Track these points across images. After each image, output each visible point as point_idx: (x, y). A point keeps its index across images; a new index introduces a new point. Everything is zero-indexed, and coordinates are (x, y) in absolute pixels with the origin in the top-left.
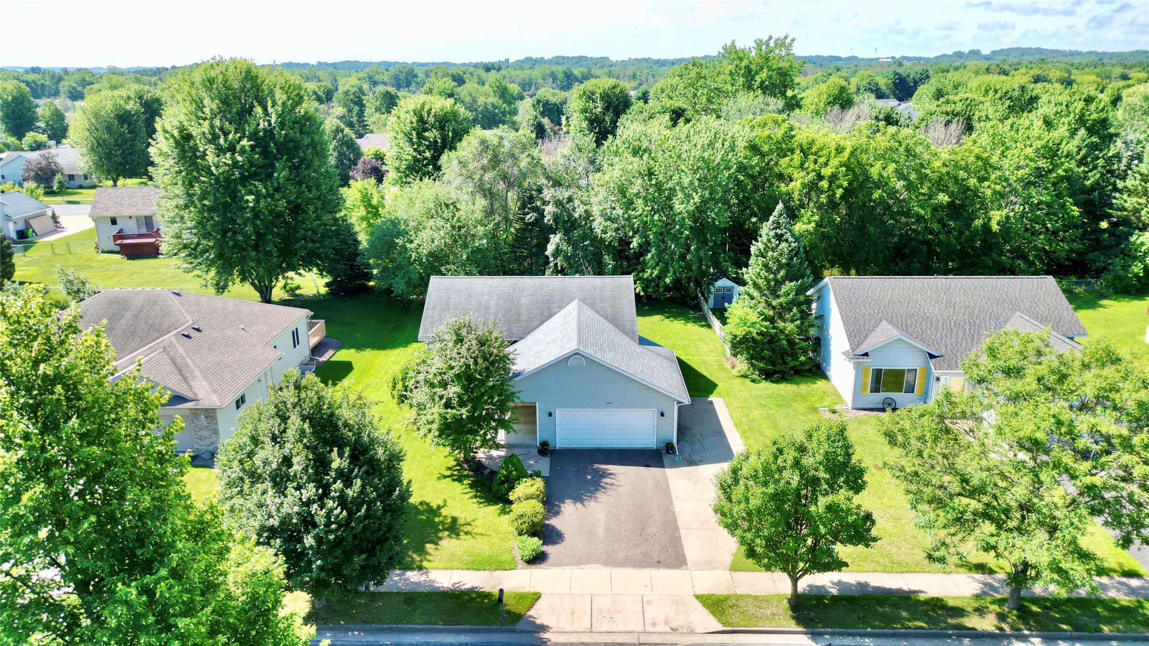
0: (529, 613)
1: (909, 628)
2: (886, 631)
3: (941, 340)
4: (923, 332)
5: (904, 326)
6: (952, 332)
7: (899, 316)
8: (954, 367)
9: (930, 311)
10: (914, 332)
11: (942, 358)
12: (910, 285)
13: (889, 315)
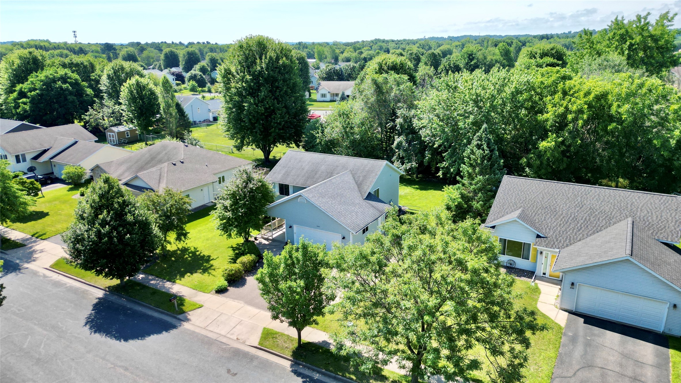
0: (189, 312)
1: (345, 377)
2: (332, 374)
3: (554, 227)
4: (545, 220)
5: (534, 214)
6: (566, 223)
7: (535, 207)
8: (550, 246)
9: (561, 207)
10: (538, 219)
11: (545, 239)
12: (559, 188)
13: (529, 205)
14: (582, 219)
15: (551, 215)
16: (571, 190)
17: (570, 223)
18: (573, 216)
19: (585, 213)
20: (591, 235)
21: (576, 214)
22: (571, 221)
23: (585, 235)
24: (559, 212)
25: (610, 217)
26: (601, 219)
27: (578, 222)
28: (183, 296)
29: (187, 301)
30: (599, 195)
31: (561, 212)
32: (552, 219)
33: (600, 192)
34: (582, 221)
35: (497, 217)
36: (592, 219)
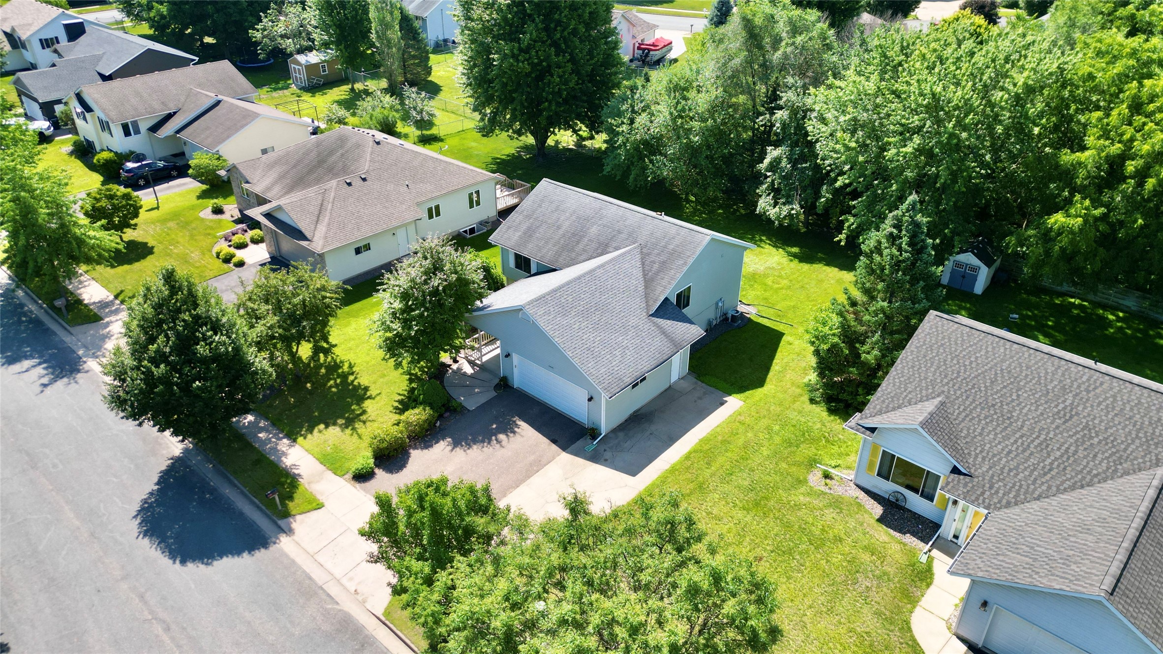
0: (297, 517)
3: (994, 456)
4: (981, 434)
5: (964, 414)
6: (1024, 451)
7: (970, 399)
8: (973, 498)
9: (1024, 411)
10: (969, 429)
11: (968, 479)
12: (1036, 363)
13: (959, 392)
14: (1059, 449)
15: (998, 425)
16: (1060, 372)
17: (1032, 454)
18: (1043, 437)
19: (1071, 436)
20: (1065, 490)
21: (1051, 435)
22: (1036, 447)
23: (1054, 489)
24: (1016, 421)
25: (1121, 457)
26: (1100, 456)
27: (1049, 455)
28: (299, 475)
29: (301, 489)
30: (1114, 397)
31: (1019, 423)
32: (996, 434)
33: (1120, 391)
34: (1058, 454)
35: (887, 406)
36: (1081, 454)
